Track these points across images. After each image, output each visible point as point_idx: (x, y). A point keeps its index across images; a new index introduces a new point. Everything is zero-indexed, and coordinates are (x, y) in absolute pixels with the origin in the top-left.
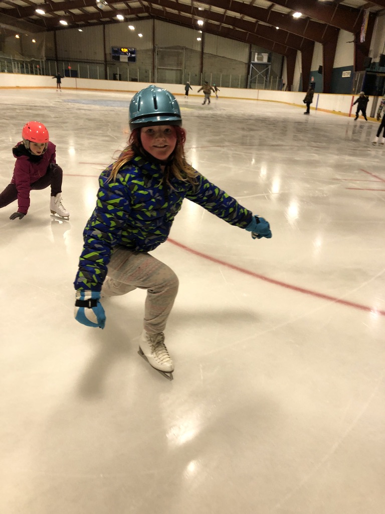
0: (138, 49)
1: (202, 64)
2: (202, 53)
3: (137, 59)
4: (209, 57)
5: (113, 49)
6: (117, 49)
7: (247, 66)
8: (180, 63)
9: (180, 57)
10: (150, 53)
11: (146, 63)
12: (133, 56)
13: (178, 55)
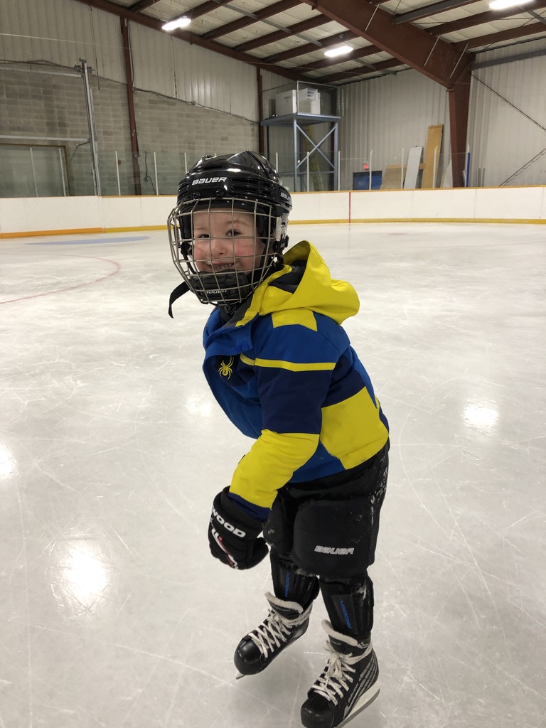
1: (132, 125)
2: (129, 89)
4: (151, 101)
7: (256, 128)
8: (57, 121)
9: (55, 102)
13: (45, 93)
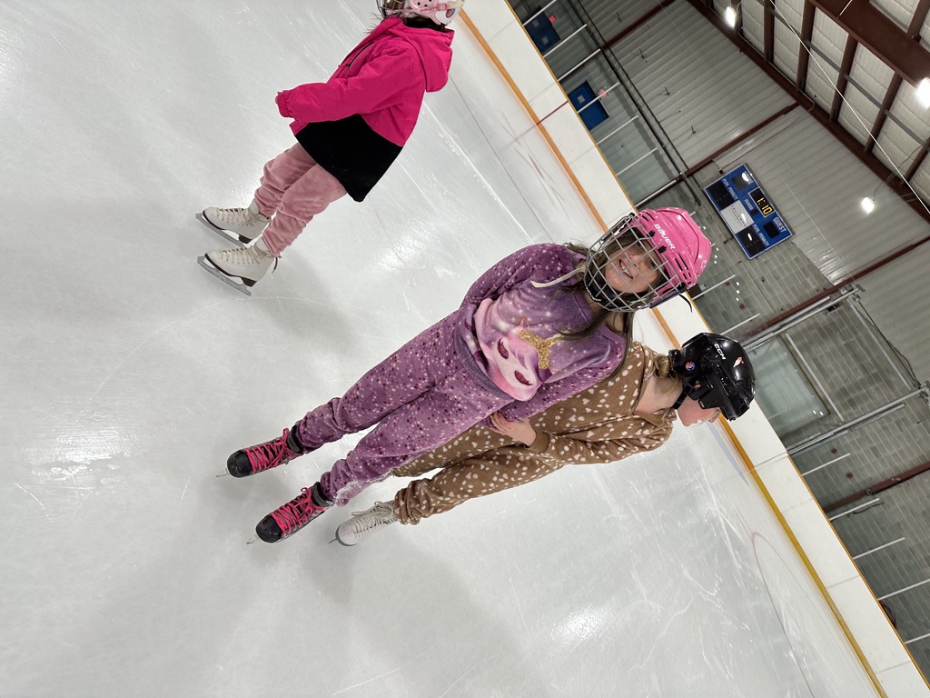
0: (798, 241)
3: (764, 256)
5: (742, 169)
6: (749, 182)
8: (852, 396)
9: (872, 388)
10: (814, 287)
11: (770, 290)
12: (764, 240)
13: (876, 376)
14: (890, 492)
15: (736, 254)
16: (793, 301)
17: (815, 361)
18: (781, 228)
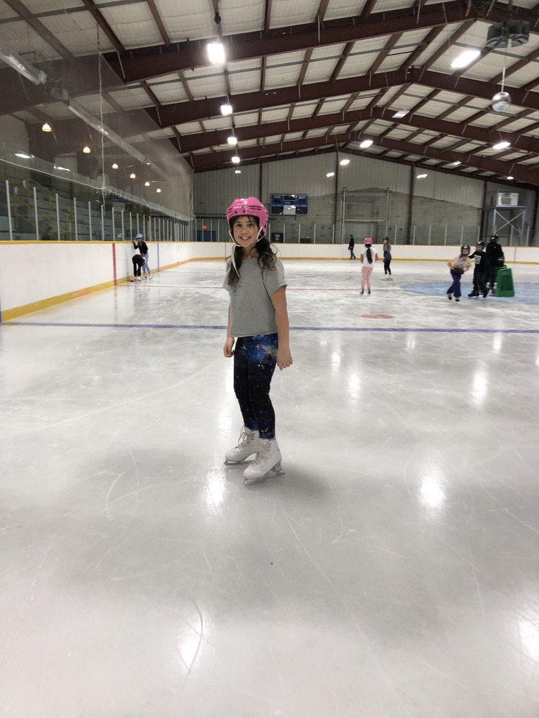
0: (311, 196)
1: (410, 212)
2: (411, 196)
3: (309, 210)
4: (421, 201)
5: (273, 197)
6: (279, 197)
7: (481, 212)
8: (375, 212)
9: (376, 204)
10: (331, 201)
11: (323, 215)
12: (304, 206)
13: (373, 200)
14: (413, 220)
15: (302, 218)
16: (331, 210)
17: (357, 216)
18: (304, 198)
